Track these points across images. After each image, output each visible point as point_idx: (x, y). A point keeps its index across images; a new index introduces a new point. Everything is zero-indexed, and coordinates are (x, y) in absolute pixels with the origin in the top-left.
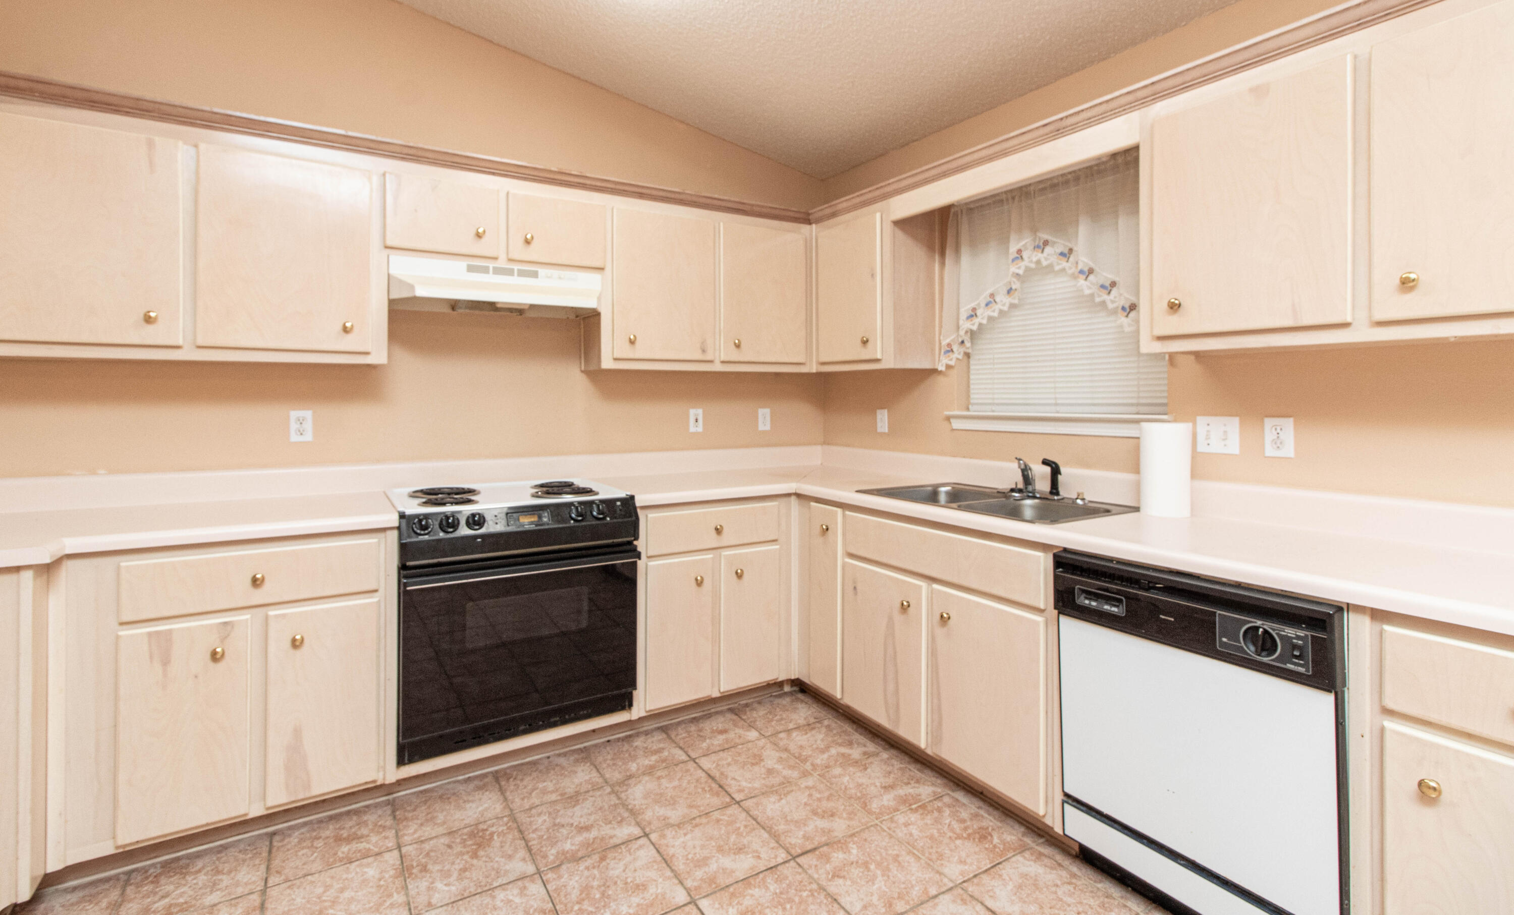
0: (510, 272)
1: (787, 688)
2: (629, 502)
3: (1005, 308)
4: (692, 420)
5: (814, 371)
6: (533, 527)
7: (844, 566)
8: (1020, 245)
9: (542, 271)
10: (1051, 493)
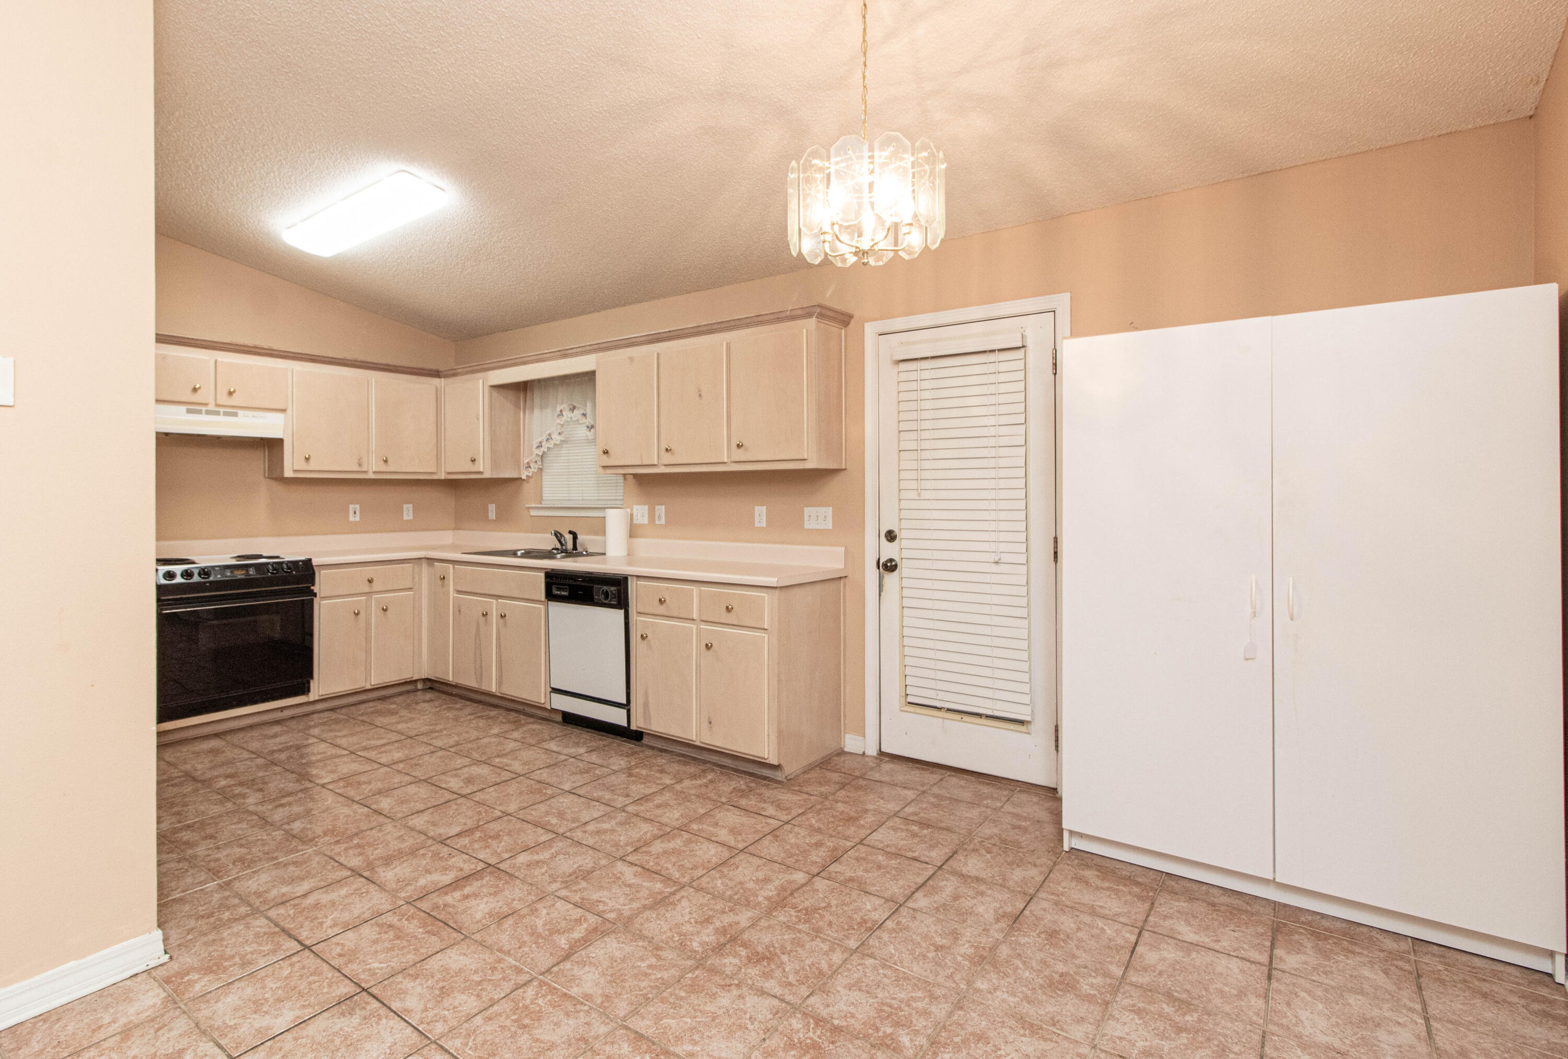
0: (218, 413)
1: (420, 686)
2: (308, 562)
3: (558, 443)
4: (351, 512)
5: (443, 478)
6: (243, 577)
7: (454, 597)
8: (561, 407)
9: (240, 412)
10: (573, 549)
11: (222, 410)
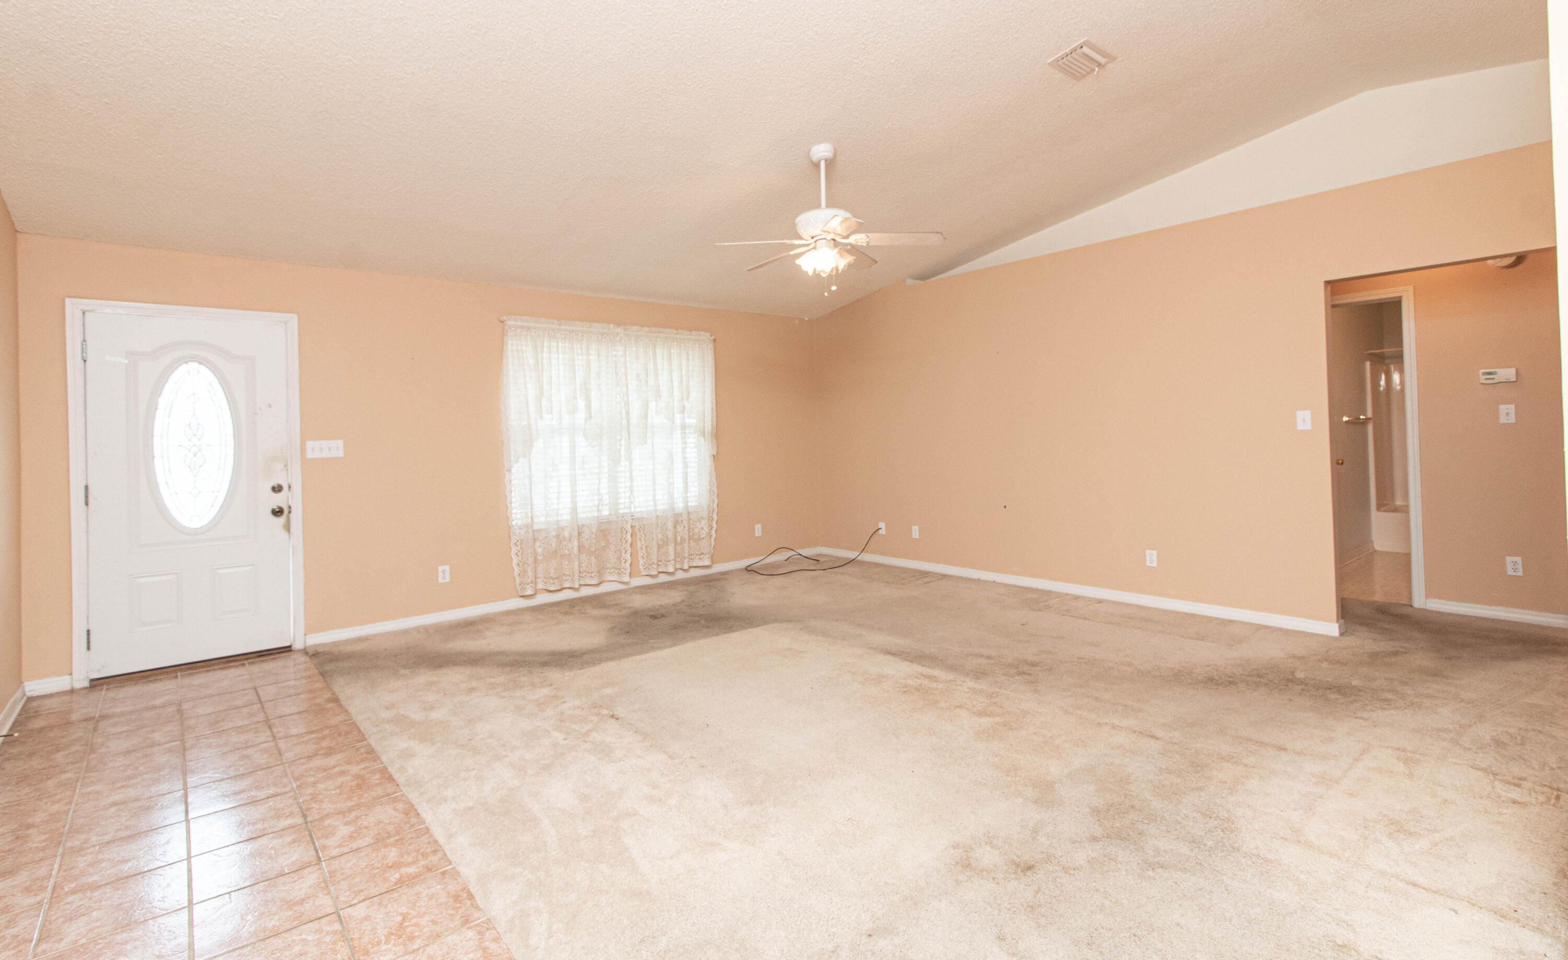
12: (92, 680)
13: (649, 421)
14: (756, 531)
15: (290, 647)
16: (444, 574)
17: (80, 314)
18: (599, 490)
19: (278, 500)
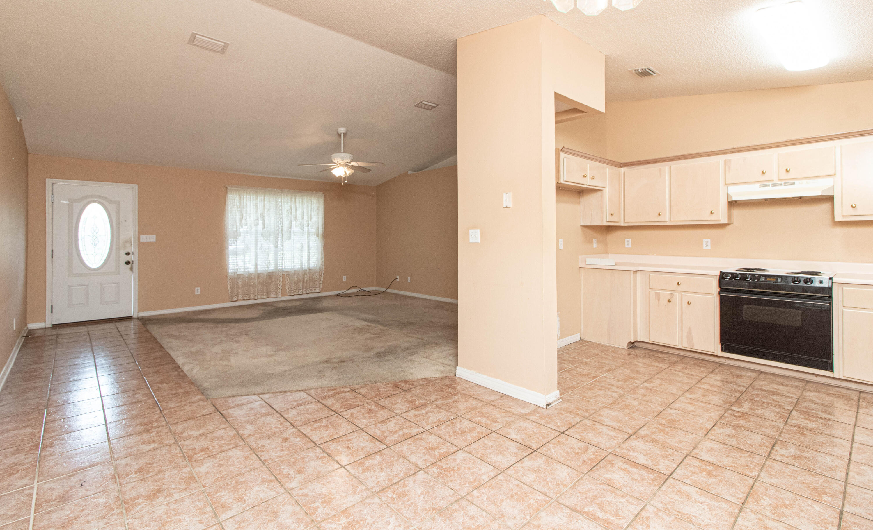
0: (780, 185)
6: (772, 283)
9: (797, 182)
11: (783, 182)
12: (53, 325)
13: (292, 230)
14: (344, 279)
15: (131, 316)
16: (198, 291)
17: (51, 185)
18: (268, 258)
19: (128, 258)
